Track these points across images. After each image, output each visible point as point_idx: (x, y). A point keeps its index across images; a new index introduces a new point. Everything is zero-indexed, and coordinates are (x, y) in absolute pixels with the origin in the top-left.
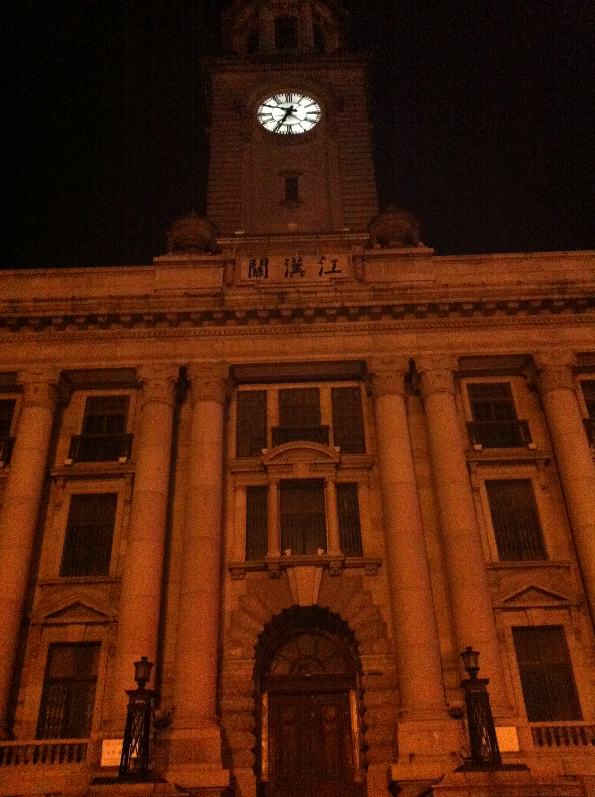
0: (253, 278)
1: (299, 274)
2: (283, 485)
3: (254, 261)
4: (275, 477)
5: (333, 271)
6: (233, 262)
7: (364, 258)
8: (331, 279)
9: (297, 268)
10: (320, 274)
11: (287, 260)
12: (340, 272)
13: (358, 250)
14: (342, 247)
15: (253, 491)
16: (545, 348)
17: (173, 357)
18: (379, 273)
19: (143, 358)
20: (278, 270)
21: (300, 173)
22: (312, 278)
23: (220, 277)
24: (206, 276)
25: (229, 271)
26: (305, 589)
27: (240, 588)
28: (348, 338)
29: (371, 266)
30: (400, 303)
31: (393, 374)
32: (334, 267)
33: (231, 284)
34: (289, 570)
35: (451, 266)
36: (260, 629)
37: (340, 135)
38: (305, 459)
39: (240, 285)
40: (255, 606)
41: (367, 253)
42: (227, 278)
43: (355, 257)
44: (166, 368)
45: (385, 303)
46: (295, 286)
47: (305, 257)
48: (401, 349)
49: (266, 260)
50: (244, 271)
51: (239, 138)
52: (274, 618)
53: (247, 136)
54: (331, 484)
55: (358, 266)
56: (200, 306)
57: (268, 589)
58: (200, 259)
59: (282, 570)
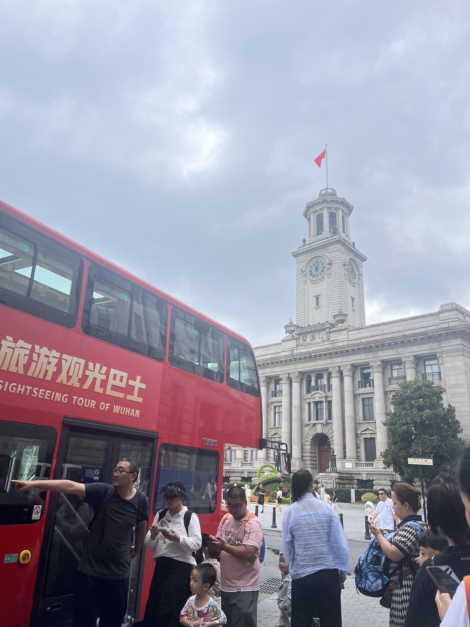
0: (303, 343)
1: (314, 340)
2: (314, 402)
3: (304, 336)
4: (312, 401)
5: (322, 338)
6: (299, 338)
7: (330, 333)
8: (322, 340)
10: (319, 339)
11: (311, 335)
12: (324, 338)
13: (327, 330)
14: (324, 329)
15: (309, 404)
16: (373, 359)
17: (287, 370)
18: (333, 337)
19: (280, 371)
20: (309, 339)
21: (320, 295)
22: (317, 341)
23: (296, 344)
24: (293, 344)
25: (298, 341)
26: (319, 429)
27: (307, 428)
28: (325, 361)
29: (331, 335)
30: (333, 351)
31: (335, 372)
32: (322, 336)
33: (298, 346)
34: (316, 425)
35: (353, 332)
36: (311, 438)
37: (331, 275)
38: (318, 396)
39: (300, 346)
40: (310, 433)
41: (330, 331)
42: (297, 344)
43: (327, 333)
44: (285, 374)
45: (329, 352)
46: (313, 344)
47: (315, 334)
48: (337, 363)
49: (306, 336)
50: (301, 340)
51: (304, 283)
52: (314, 435)
53: (305, 282)
54: (324, 402)
55: (328, 336)
56: (289, 357)
57: (312, 429)
58: (291, 339)
59: (314, 425)
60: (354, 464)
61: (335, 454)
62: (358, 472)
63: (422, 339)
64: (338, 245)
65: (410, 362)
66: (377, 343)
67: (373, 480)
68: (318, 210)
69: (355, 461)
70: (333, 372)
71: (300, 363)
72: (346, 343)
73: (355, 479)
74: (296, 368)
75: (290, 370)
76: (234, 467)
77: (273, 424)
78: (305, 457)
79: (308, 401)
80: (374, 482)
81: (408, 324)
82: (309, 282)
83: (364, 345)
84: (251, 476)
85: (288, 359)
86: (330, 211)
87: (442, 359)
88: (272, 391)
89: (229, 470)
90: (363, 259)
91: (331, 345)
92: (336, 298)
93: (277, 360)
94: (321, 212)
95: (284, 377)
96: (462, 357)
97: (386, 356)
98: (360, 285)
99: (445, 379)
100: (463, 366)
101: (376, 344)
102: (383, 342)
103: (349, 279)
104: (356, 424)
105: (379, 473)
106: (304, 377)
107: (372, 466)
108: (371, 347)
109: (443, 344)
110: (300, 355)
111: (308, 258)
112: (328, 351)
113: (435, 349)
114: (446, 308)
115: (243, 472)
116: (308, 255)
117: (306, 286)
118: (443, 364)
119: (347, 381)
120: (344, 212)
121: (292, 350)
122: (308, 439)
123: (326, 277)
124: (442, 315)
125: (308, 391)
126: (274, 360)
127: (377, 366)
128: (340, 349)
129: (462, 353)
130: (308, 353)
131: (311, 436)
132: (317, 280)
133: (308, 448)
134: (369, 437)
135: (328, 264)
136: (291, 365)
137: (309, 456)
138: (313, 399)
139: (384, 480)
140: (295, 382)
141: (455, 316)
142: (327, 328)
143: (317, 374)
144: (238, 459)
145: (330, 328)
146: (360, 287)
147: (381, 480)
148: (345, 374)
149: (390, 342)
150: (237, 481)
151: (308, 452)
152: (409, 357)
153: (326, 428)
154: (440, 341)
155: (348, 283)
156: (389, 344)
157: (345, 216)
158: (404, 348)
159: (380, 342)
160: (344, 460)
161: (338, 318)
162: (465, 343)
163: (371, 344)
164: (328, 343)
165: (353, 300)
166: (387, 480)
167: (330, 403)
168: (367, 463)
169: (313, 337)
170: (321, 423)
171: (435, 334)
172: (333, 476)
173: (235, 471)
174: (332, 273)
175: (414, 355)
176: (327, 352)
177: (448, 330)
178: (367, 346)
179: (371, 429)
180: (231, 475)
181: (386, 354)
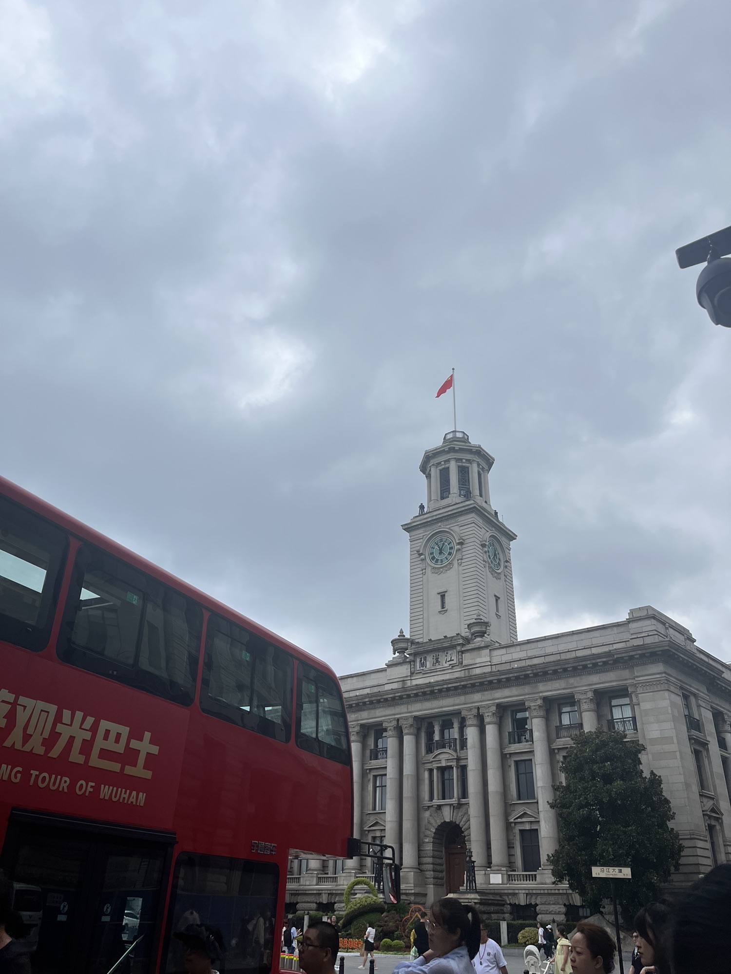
0: (421, 668)
1: (438, 664)
2: (438, 768)
3: (421, 658)
4: (435, 765)
5: (451, 660)
6: (414, 661)
7: (462, 652)
8: (450, 665)
9: (437, 661)
10: (446, 663)
11: (434, 656)
12: (453, 660)
13: (459, 648)
14: (453, 647)
15: (431, 771)
16: (530, 696)
17: (394, 715)
18: (468, 660)
19: (384, 716)
20: (430, 661)
21: (446, 592)
22: (443, 665)
23: (409, 670)
24: (404, 671)
25: (412, 666)
26: (447, 815)
27: (427, 814)
28: (456, 698)
29: (465, 656)
30: (469, 682)
31: (472, 717)
32: (451, 658)
33: (413, 673)
34: (442, 807)
35: (498, 651)
36: (434, 831)
37: (463, 561)
38: (445, 757)
39: (416, 673)
40: (432, 821)
41: (463, 649)
42: (412, 670)
43: (458, 652)
44: (392, 721)
45: (462, 683)
46: (437, 671)
47: (440, 654)
48: (474, 702)
49: (426, 657)
50: (418, 664)
51: (421, 572)
52: (439, 826)
53: (424, 571)
54: (454, 768)
55: (460, 657)
56: (398, 693)
57: (436, 815)
58: (401, 662)
59: (439, 807)
60: (505, 876)
61: (473, 859)
62: (512, 891)
63: (605, 663)
64: (473, 515)
65: (587, 701)
66: (537, 669)
67: (536, 905)
68: (443, 463)
69: (507, 871)
70: (469, 717)
71: (416, 702)
72: (488, 669)
73: (508, 904)
74: (410, 710)
75: (400, 714)
76: (305, 885)
77: (371, 807)
78: (424, 865)
79: (429, 766)
80: (538, 908)
81: (582, 640)
82: (429, 570)
83: (516, 673)
84: (333, 901)
85: (397, 695)
86: (460, 464)
87: (637, 696)
88: (371, 750)
89: (297, 890)
90: (511, 537)
91: (465, 672)
92: (472, 597)
93: (379, 698)
94: (447, 466)
95: (390, 725)
96: (666, 694)
97: (551, 691)
98: (508, 577)
99: (643, 728)
100: (669, 708)
101: (535, 671)
102: (544, 668)
103: (490, 567)
104: (507, 807)
105: (546, 892)
106: (423, 726)
107: (534, 881)
108: (527, 676)
109: (638, 671)
110: (416, 690)
111: (428, 533)
112: (459, 682)
113: (626, 680)
114: (638, 615)
115: (321, 894)
116: (428, 528)
117: (424, 577)
118: (639, 704)
119: (491, 731)
120: (481, 467)
121: (404, 681)
122: (430, 833)
123: (455, 563)
124: (633, 626)
125: (429, 750)
126: (374, 697)
127: (537, 707)
128: (480, 679)
129: (666, 686)
130: (429, 685)
131: (433, 827)
132: (441, 568)
133: (429, 848)
134: (528, 828)
135: (459, 544)
136: (402, 706)
137: (431, 864)
138: (437, 762)
139: (554, 904)
140: (408, 734)
141: (653, 628)
142: (459, 645)
143: (444, 721)
144: (312, 870)
145: (463, 645)
146: (507, 580)
147: (549, 904)
148: (487, 720)
149: (556, 668)
150: (310, 910)
151: (429, 855)
152: (586, 693)
153: (458, 813)
154: (632, 667)
155: (489, 574)
156: (555, 672)
157: (482, 472)
158: (578, 678)
159: (540, 669)
160: (488, 869)
161: (476, 629)
162: (670, 671)
163: (526, 671)
164: (460, 670)
165: (497, 600)
166: (558, 904)
167: (463, 769)
168: (526, 875)
169: (437, 659)
170: (451, 805)
171: (623, 655)
172: (471, 899)
173: (307, 892)
174: (464, 557)
175: (593, 690)
176: (458, 684)
177: (643, 649)
178: (521, 674)
179: (530, 814)
180: (300, 898)
181: (550, 688)
